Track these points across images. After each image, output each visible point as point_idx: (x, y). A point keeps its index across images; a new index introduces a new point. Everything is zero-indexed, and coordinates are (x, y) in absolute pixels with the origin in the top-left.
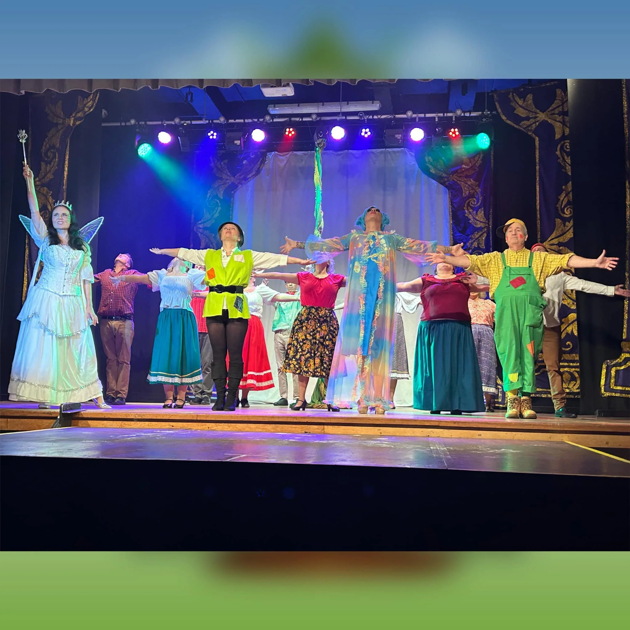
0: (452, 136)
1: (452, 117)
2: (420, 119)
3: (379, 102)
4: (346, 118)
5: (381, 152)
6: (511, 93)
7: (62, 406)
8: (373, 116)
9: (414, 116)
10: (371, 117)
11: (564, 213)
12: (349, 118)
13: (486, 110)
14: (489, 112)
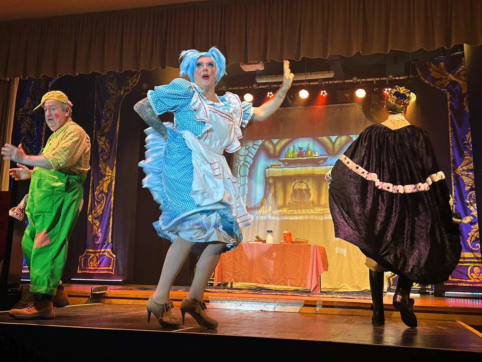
0: (386, 94)
1: (386, 80)
2: (363, 82)
3: (333, 71)
4: (309, 84)
5: (338, 107)
6: (428, 62)
7: (93, 288)
8: (329, 82)
9: (358, 80)
10: (327, 82)
12: (311, 84)
13: (411, 75)
14: (413, 76)
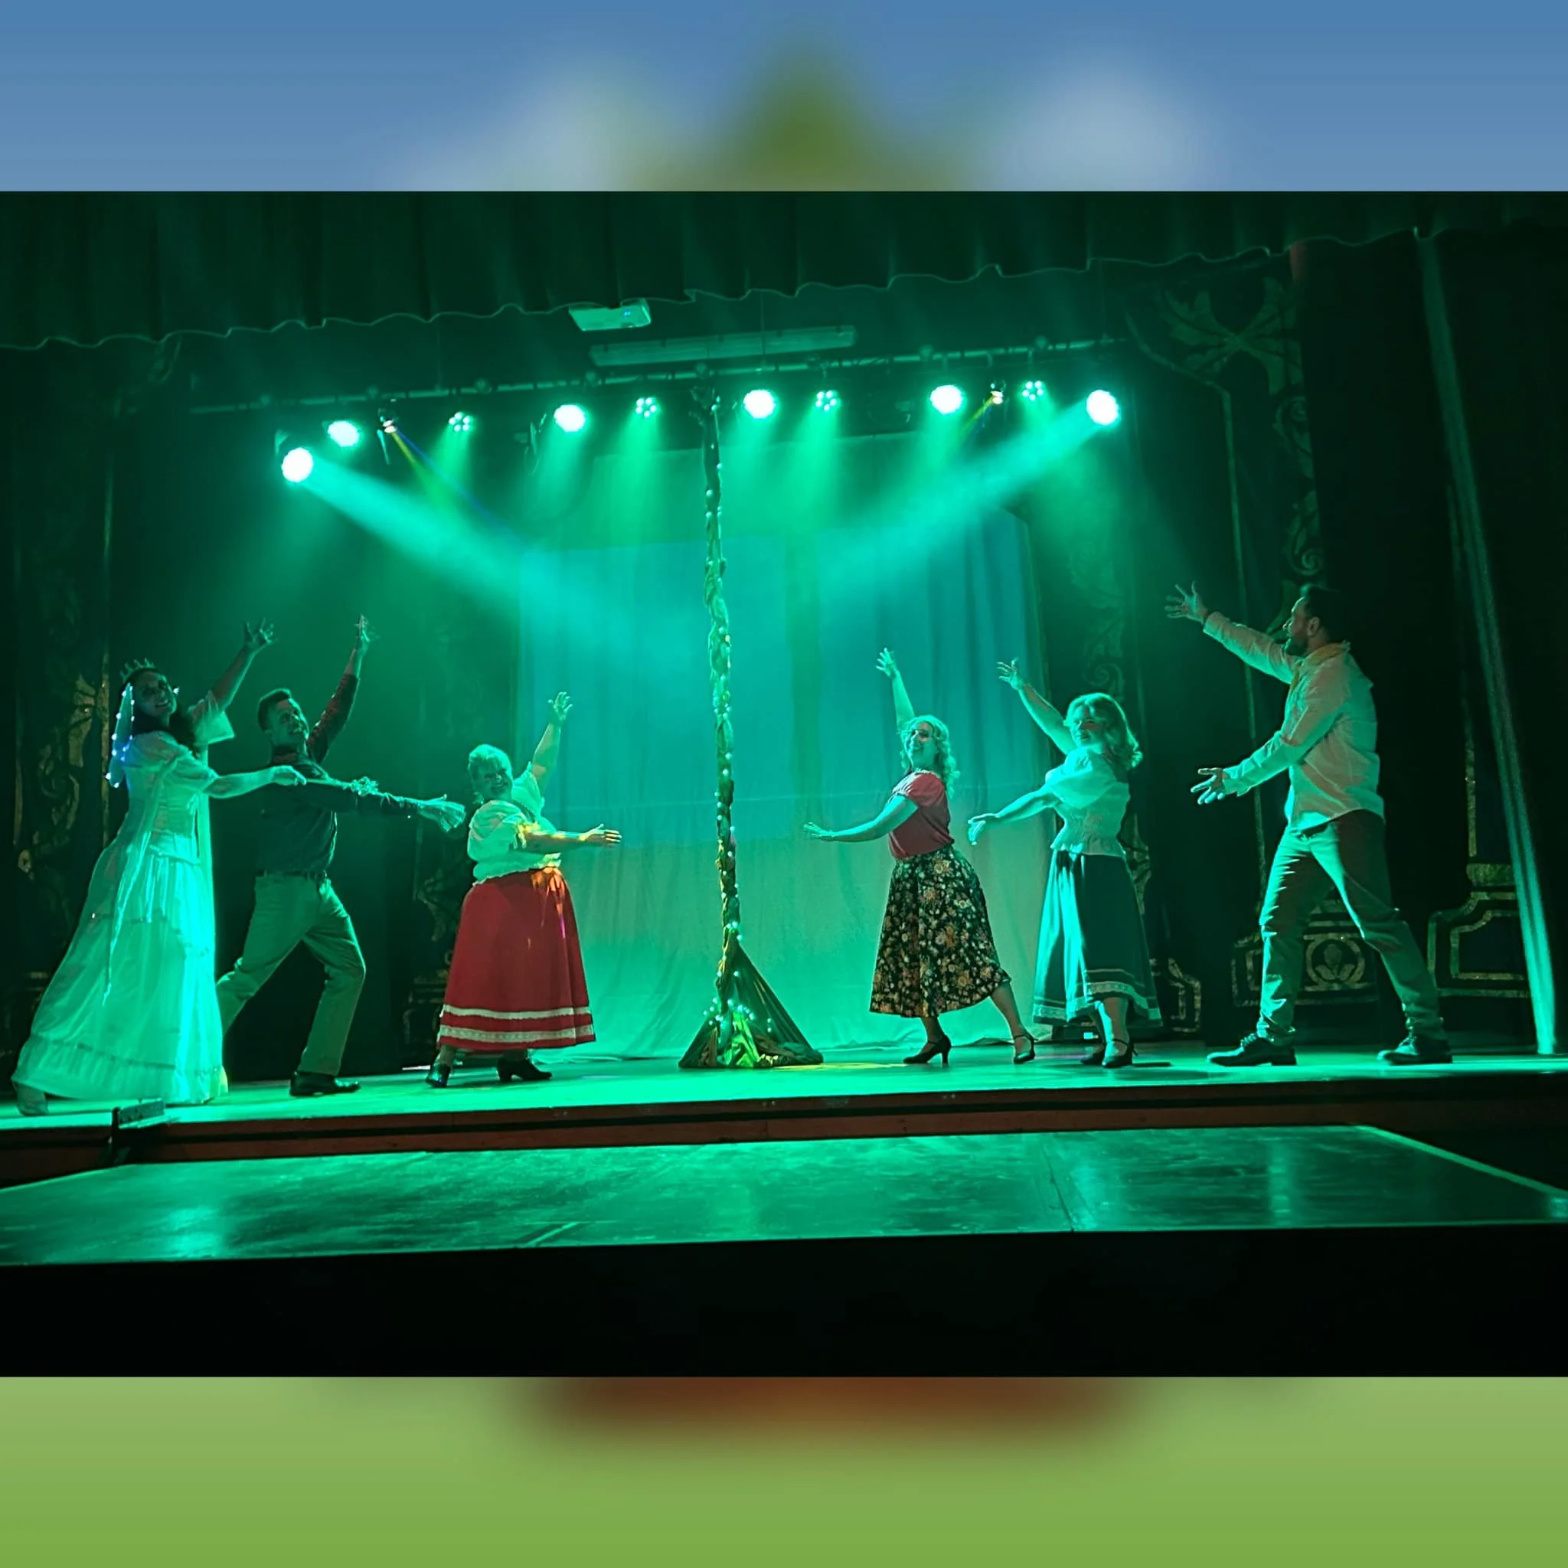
0: (1029, 398)
2: (953, 363)
3: (852, 326)
6: (1159, 293)
8: (840, 362)
9: (937, 356)
10: (836, 363)
11: (1302, 567)
13: (1105, 336)
